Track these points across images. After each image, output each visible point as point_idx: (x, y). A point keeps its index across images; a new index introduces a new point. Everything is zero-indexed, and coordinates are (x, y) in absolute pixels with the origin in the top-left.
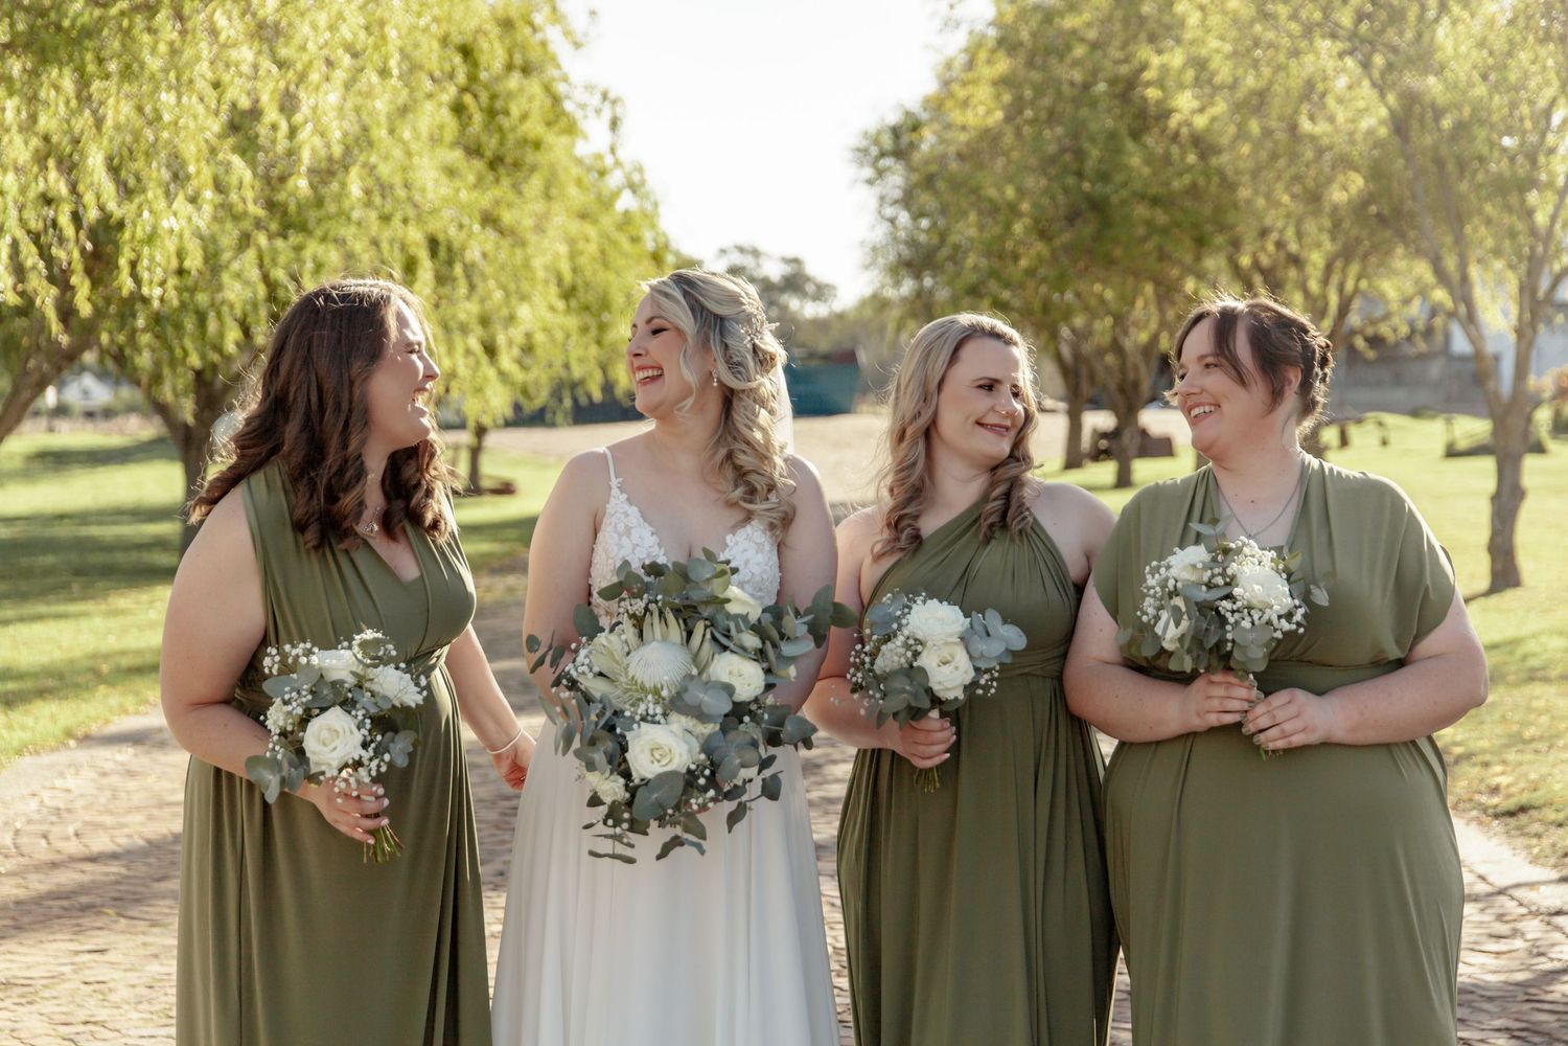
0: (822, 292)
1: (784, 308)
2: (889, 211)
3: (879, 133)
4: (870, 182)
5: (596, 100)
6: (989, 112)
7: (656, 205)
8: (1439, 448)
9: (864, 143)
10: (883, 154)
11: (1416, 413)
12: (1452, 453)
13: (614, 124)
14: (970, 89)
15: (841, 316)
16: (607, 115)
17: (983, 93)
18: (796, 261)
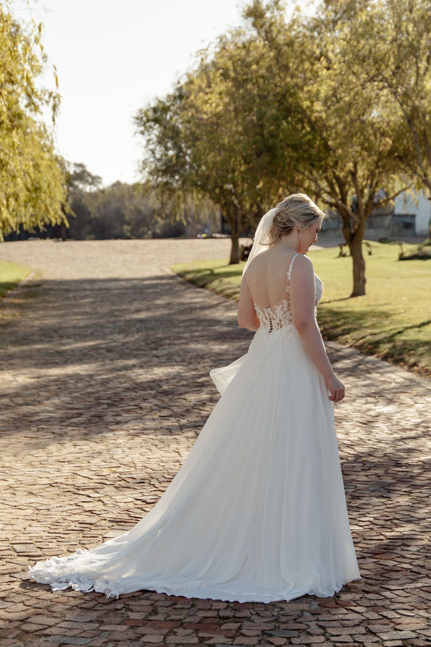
0: (95, 180)
1: (76, 187)
2: (151, 147)
3: (148, 110)
4: (142, 133)
5: (46, 97)
6: (218, 105)
7: (52, 142)
8: (397, 257)
9: (139, 115)
10: (148, 121)
11: (383, 241)
12: (402, 258)
13: (54, 108)
14: (209, 96)
15: (103, 191)
16: (51, 104)
17: (214, 98)
18: (81, 165)
